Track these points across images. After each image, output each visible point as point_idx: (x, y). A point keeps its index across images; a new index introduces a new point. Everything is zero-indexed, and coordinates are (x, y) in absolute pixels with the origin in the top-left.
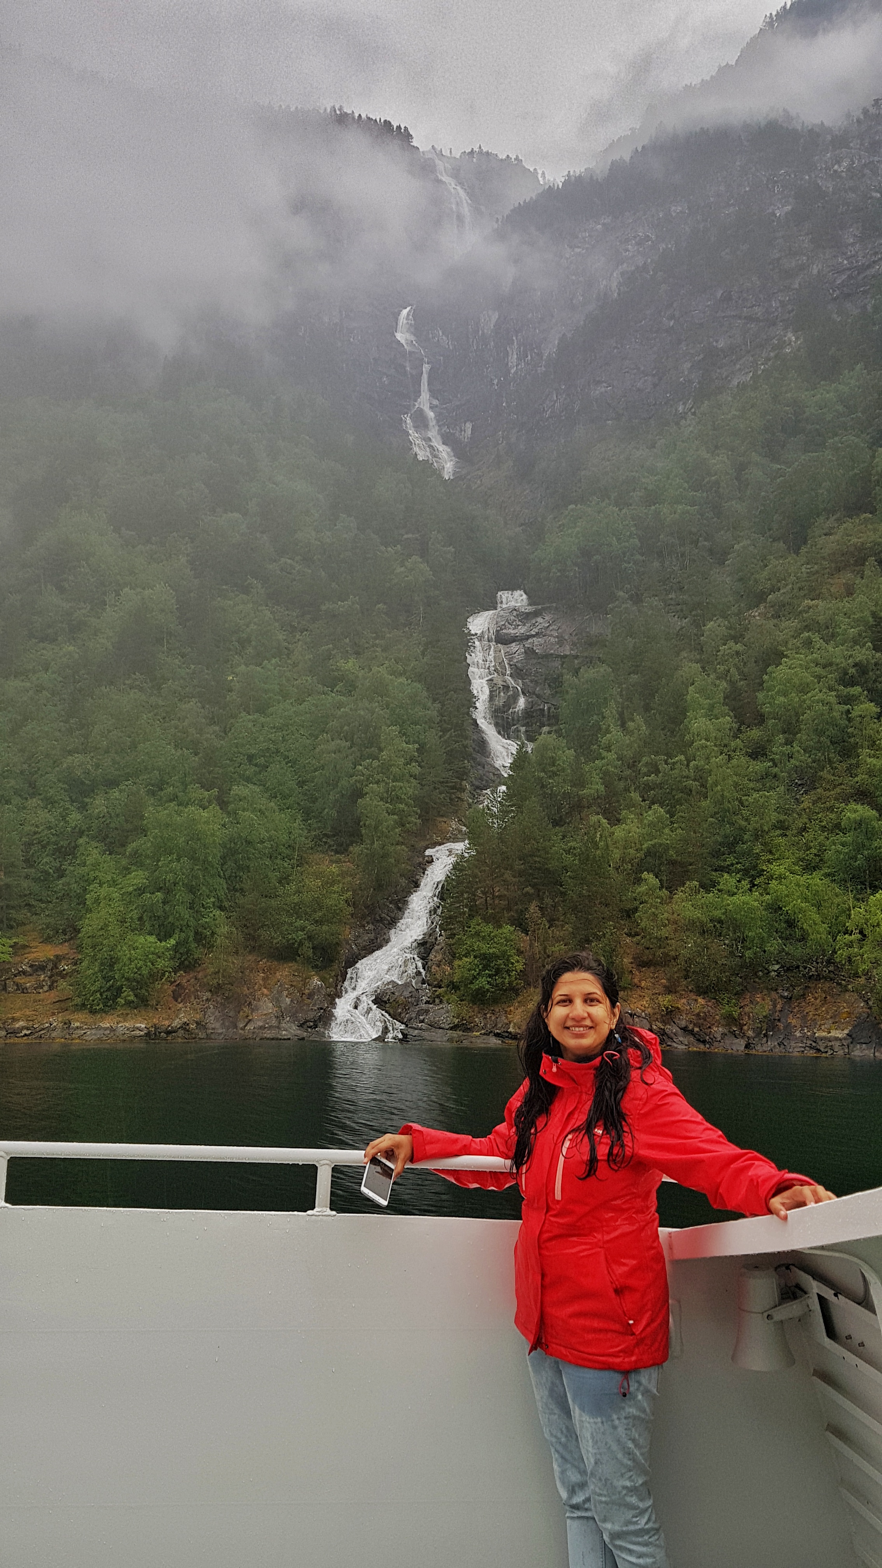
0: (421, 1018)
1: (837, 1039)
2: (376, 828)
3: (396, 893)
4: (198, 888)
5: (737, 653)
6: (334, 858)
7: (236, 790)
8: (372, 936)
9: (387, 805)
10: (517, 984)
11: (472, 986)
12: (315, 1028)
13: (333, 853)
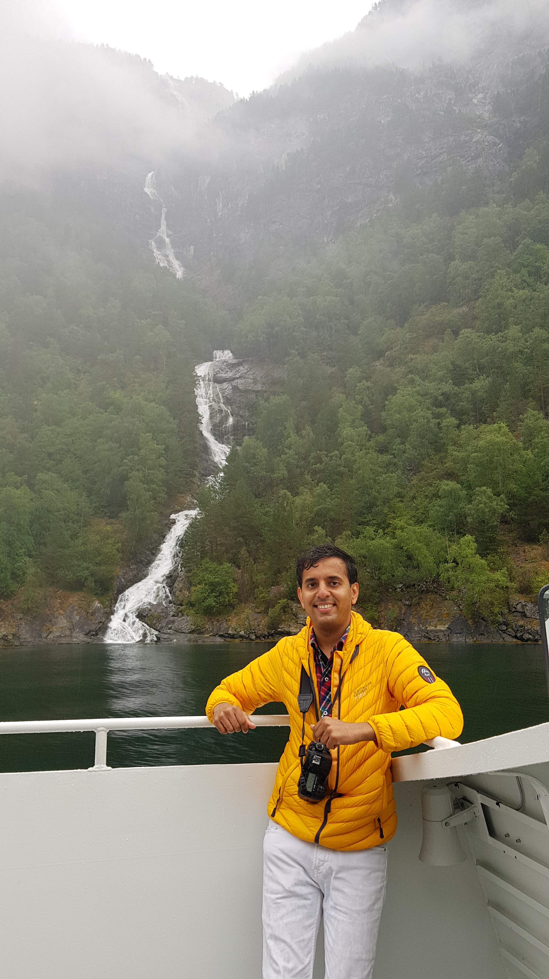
0: (170, 626)
1: (441, 631)
2: (137, 500)
3: (151, 543)
4: (13, 542)
5: (368, 387)
6: (109, 521)
7: (40, 476)
8: (135, 572)
9: (145, 485)
10: (234, 601)
11: (203, 604)
12: (96, 636)
13: (108, 518)
